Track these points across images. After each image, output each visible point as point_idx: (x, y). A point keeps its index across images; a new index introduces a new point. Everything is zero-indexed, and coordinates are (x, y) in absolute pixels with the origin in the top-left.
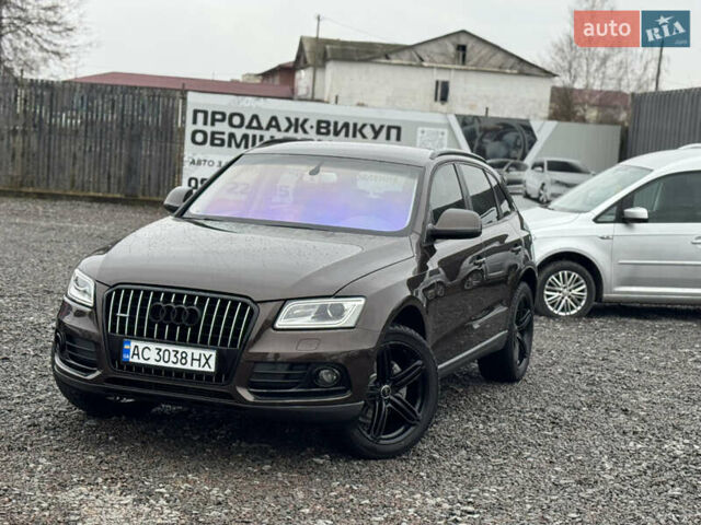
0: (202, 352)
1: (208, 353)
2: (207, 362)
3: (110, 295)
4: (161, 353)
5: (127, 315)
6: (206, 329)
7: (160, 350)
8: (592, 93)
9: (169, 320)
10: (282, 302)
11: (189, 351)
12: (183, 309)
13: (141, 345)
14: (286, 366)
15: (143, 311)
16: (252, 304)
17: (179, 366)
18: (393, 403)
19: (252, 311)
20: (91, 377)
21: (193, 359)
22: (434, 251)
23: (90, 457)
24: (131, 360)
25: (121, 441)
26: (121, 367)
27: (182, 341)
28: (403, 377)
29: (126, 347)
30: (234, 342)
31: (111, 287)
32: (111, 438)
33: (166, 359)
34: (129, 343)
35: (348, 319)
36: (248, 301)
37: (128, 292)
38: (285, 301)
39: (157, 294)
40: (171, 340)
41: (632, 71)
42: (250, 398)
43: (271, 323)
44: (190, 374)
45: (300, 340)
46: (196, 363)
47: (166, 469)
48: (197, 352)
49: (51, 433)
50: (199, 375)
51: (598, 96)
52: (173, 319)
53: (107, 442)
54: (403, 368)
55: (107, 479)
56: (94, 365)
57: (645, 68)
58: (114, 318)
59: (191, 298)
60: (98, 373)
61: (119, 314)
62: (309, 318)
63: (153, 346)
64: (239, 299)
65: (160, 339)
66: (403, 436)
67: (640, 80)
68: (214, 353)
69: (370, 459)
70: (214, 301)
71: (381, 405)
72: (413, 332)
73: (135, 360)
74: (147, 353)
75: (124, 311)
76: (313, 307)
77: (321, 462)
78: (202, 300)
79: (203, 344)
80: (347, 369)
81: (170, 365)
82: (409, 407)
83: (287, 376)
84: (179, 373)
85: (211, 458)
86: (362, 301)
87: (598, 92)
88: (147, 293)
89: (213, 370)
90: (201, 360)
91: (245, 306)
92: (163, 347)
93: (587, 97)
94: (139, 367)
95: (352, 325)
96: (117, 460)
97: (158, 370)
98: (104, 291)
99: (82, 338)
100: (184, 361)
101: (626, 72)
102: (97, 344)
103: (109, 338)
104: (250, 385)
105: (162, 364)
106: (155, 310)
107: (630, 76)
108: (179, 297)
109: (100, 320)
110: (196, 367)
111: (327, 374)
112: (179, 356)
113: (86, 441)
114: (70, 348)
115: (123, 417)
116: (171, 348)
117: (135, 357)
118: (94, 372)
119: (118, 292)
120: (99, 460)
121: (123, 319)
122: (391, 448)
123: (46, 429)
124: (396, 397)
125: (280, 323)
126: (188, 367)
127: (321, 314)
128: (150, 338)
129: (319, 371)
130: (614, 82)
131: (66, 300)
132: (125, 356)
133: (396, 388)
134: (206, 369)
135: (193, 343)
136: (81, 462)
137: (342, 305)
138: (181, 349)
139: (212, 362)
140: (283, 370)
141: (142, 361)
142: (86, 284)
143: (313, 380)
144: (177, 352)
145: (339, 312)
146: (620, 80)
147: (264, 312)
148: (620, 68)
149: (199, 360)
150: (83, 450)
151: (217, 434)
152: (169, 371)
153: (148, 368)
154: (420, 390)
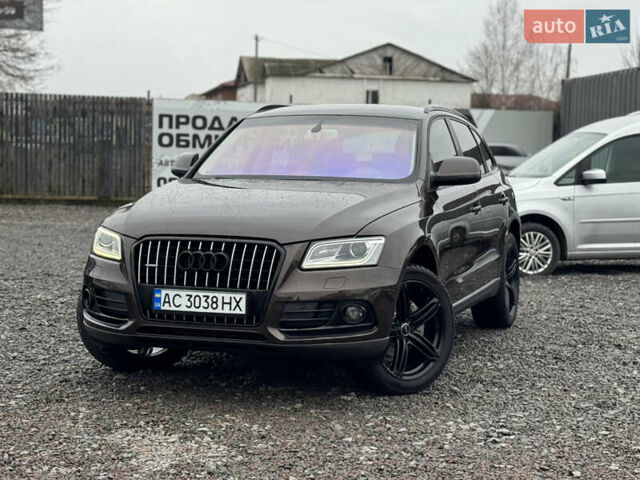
0: (233, 295)
1: (238, 296)
2: (238, 305)
3: (138, 246)
4: (192, 300)
5: (156, 265)
6: (235, 274)
7: (191, 296)
8: (508, 97)
9: (198, 267)
10: (306, 244)
11: (219, 295)
12: (210, 256)
13: (172, 293)
14: (316, 305)
15: (171, 261)
16: (279, 247)
17: (210, 310)
18: (412, 339)
19: (278, 253)
20: (123, 327)
21: (224, 303)
22: (436, 197)
23: (128, 405)
24: (162, 308)
25: (153, 390)
26: (152, 316)
27: (212, 287)
28: (419, 316)
29: (157, 295)
30: (263, 285)
31: (138, 240)
32: (142, 388)
33: (197, 305)
34: (160, 292)
35: (371, 258)
36: (274, 244)
37: (155, 243)
38: (311, 242)
39: (184, 244)
40: (201, 286)
41: (544, 74)
42: (281, 337)
43: (298, 264)
44: (221, 317)
45: (328, 279)
46: (227, 307)
47: (202, 411)
48: (227, 296)
49: (84, 386)
50: (230, 318)
51: (513, 99)
52: (201, 266)
53: (139, 392)
54: (420, 306)
55: (148, 423)
56: (125, 316)
57: (555, 70)
58: (143, 269)
59: (218, 245)
60: (130, 323)
61: (148, 265)
62: (333, 258)
63: (183, 293)
64: (265, 242)
65: (190, 286)
66: (425, 371)
67: (551, 81)
68: (244, 296)
69: (394, 395)
70: (240, 246)
71: (402, 342)
72: (428, 271)
73: (166, 307)
74: (178, 300)
75: (152, 261)
76: (336, 247)
77: (349, 398)
78: (229, 246)
79: (233, 288)
80: (373, 307)
81: (201, 310)
82: (427, 343)
83: (316, 315)
84: (210, 317)
85: (242, 401)
86: (382, 240)
87: (512, 96)
88: (174, 243)
89: (244, 312)
90: (231, 303)
91: (271, 249)
92: (194, 294)
93: (503, 100)
94: (170, 314)
95: (375, 263)
96: (153, 405)
97: (189, 316)
98: (131, 244)
99: (112, 291)
100: (214, 306)
101: (538, 75)
102: (127, 295)
103: (139, 288)
104: (281, 325)
105: (193, 309)
106: (184, 258)
107: (542, 78)
108: (206, 245)
109: (129, 273)
110: (227, 310)
111: (353, 311)
112: (209, 301)
113: (118, 392)
114: (101, 302)
115: (149, 371)
116: (201, 294)
117: (167, 305)
118: (125, 323)
119: (146, 244)
120: (136, 407)
121: (152, 270)
122: (414, 383)
123: (78, 383)
124: (416, 335)
125: (306, 264)
126: (219, 310)
127: (345, 254)
128: (180, 285)
129: (346, 308)
130: (527, 85)
131: (92, 256)
132: (156, 305)
133: (414, 326)
134: (237, 311)
135: (223, 287)
136: (120, 409)
137: (364, 244)
138: (211, 295)
139: (243, 304)
140: (311, 309)
141: (173, 308)
142: (112, 239)
143: (342, 317)
144: (208, 297)
145: (361, 252)
146: (533, 82)
147: (291, 254)
148: (532, 73)
149: (230, 303)
150: (118, 399)
151: (242, 381)
152: (200, 316)
153: (180, 315)
154: (437, 327)
